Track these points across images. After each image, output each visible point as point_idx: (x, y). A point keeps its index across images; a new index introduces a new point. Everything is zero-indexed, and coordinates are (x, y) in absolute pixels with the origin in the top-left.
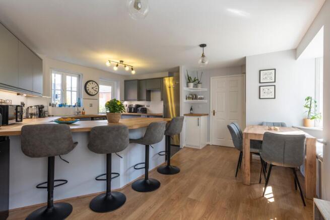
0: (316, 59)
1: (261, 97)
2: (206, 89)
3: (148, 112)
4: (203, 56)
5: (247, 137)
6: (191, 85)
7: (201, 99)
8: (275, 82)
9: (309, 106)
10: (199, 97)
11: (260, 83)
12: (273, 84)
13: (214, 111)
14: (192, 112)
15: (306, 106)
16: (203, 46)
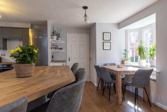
0: (126, 30)
1: (104, 49)
2: (64, 42)
3: (3, 61)
4: (85, 15)
5: (120, 74)
6: (55, 37)
7: (61, 49)
8: (110, 40)
9: (125, 54)
10: (59, 47)
11: (103, 40)
12: (109, 41)
13: (69, 58)
14: (53, 59)
15: (124, 54)
16: (85, 8)
